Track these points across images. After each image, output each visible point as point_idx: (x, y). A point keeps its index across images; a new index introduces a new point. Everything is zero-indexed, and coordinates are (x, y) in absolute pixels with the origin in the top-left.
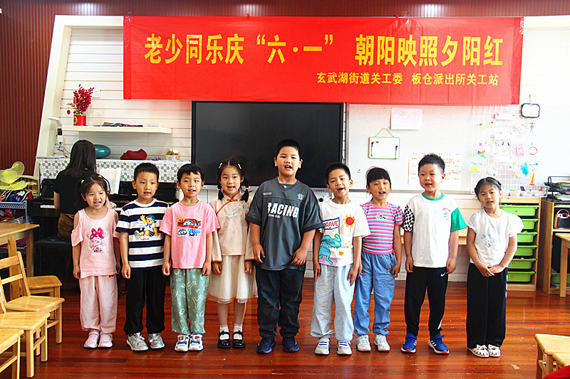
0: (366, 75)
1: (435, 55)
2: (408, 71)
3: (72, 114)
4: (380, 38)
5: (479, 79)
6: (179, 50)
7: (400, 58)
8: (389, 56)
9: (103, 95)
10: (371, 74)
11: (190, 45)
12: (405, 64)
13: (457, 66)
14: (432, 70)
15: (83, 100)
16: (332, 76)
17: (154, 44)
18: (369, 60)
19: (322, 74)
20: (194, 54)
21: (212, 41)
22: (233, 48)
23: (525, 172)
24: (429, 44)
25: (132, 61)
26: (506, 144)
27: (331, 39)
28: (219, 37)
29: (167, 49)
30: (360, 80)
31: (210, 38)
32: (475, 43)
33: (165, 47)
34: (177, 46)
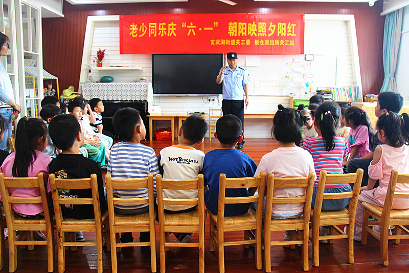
0: (234, 41)
1: (265, 31)
2: (253, 39)
3: (96, 62)
4: (239, 23)
5: (285, 43)
6: (145, 31)
7: (249, 33)
8: (244, 32)
9: (110, 53)
10: (236, 40)
11: (151, 28)
12: (251, 35)
13: (275, 37)
14: (264, 38)
15: (101, 55)
16: (218, 42)
17: (134, 28)
18: (235, 33)
19: (213, 40)
20: (153, 32)
21: (161, 26)
22: (171, 29)
23: (307, 86)
24: (262, 26)
25: (124, 36)
26: (299, 73)
27: (217, 24)
28: (164, 24)
29: (140, 30)
30: (230, 43)
31: (160, 24)
32: (284, 26)
33: (139, 29)
34: (145, 29)
